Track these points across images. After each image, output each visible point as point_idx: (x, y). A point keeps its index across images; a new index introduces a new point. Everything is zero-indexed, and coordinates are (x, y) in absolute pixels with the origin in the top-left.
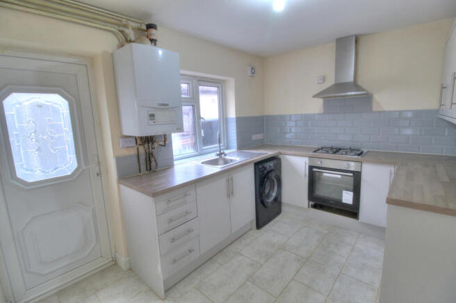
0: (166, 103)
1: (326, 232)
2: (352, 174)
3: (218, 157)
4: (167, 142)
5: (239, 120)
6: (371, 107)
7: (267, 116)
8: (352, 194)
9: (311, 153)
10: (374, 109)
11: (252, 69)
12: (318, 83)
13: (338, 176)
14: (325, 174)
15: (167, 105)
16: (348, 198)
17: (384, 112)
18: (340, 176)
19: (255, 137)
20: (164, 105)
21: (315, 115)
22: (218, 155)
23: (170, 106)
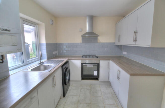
0: (8, 29)
1: (90, 88)
2: (97, 65)
3: (39, 65)
4: (4, 60)
5: (47, 45)
6: (97, 41)
7: (58, 43)
8: (97, 72)
9: (81, 58)
10: (98, 42)
11: (52, 21)
12: (80, 31)
13: (92, 66)
14: (87, 66)
15: (9, 31)
16: (95, 73)
17: (101, 43)
18: (93, 66)
19: (54, 53)
20: (6, 30)
21: (79, 43)
22: (40, 64)
23: (11, 32)
